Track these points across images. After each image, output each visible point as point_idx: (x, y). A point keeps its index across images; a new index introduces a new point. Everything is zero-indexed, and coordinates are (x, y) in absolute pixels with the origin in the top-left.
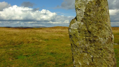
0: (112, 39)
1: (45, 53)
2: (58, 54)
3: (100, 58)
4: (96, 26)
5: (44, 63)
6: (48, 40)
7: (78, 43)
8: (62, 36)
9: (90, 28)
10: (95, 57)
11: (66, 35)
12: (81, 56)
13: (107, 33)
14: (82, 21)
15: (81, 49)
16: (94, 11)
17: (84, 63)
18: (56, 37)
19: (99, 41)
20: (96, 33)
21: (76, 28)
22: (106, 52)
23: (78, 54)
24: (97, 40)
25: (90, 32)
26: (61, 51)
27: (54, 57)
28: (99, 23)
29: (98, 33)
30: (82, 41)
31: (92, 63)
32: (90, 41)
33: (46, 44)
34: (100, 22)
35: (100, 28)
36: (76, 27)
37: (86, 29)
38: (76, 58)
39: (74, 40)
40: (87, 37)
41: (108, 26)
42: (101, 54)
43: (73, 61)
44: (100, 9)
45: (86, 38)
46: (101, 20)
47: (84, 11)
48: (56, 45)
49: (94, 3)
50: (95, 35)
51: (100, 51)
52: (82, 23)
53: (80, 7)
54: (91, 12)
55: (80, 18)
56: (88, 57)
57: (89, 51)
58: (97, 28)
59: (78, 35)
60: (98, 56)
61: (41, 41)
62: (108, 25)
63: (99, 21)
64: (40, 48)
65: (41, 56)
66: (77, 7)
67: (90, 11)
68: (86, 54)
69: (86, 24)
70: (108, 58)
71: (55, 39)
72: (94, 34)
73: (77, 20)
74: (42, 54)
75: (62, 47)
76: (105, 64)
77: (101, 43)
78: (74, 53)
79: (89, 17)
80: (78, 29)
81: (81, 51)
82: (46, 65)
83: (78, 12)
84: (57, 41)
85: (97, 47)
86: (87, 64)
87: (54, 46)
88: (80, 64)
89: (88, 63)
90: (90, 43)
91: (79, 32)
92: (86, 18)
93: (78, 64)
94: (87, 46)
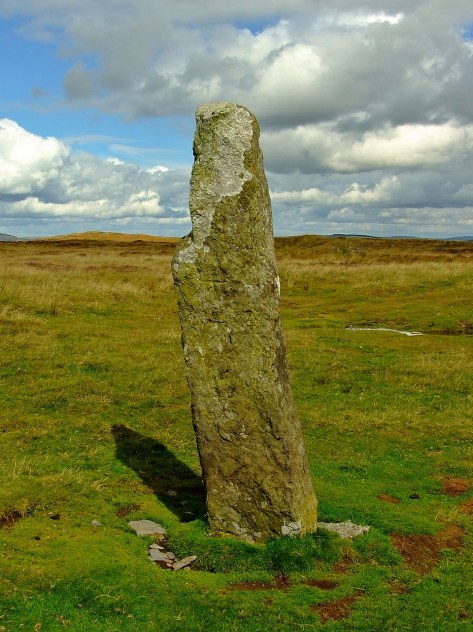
0: (274, 287)
1: (60, 366)
2: (121, 370)
3: (246, 332)
4: (239, 256)
5: (64, 400)
6: (54, 313)
7: (195, 300)
8: (129, 296)
9: (225, 261)
10: (236, 330)
11: (152, 288)
12: (204, 332)
13: (263, 274)
14: (206, 243)
15: (204, 314)
16: (234, 220)
17: (211, 350)
18: (98, 298)
19: (244, 292)
20: (237, 272)
21: (191, 262)
22: (260, 318)
23: (196, 327)
24: (240, 289)
25: (224, 271)
26: (134, 359)
27: (106, 382)
28: (246, 250)
29: (243, 273)
30: (206, 294)
31: (230, 346)
32: (225, 292)
33: (53, 333)
34: (247, 248)
35: (248, 262)
36: (192, 259)
37: (216, 264)
38: (191, 337)
39: (186, 291)
40: (218, 284)
41: (266, 257)
42: (249, 323)
43: (183, 346)
44: (247, 216)
45: (215, 286)
46: (249, 243)
47: (211, 219)
48: (103, 335)
49: (234, 203)
50: (236, 278)
51: (246, 316)
52: (207, 250)
53: (202, 208)
54: (228, 223)
55: (202, 236)
56: (220, 332)
57: (222, 318)
58: (239, 262)
59: (197, 279)
60: (242, 329)
61: (20, 317)
62: (266, 254)
63: (244, 246)
64: (25, 346)
65: (45, 377)
66: (195, 207)
67: (224, 220)
68: (216, 326)
69: (214, 252)
70: (264, 330)
71: (92, 310)
72: (233, 275)
73: (193, 239)
74: (43, 371)
75: (137, 345)
76: (259, 347)
77: (248, 296)
78: (185, 325)
79: (222, 236)
80: (197, 263)
81: (204, 319)
82: (75, 407)
83: (198, 221)
84: (101, 317)
85: (241, 307)
86: (218, 352)
87: (93, 339)
88: (201, 351)
89: (220, 348)
90: (225, 298)
91: (199, 271)
92: (215, 235)
93: (197, 351)
94: (217, 304)
